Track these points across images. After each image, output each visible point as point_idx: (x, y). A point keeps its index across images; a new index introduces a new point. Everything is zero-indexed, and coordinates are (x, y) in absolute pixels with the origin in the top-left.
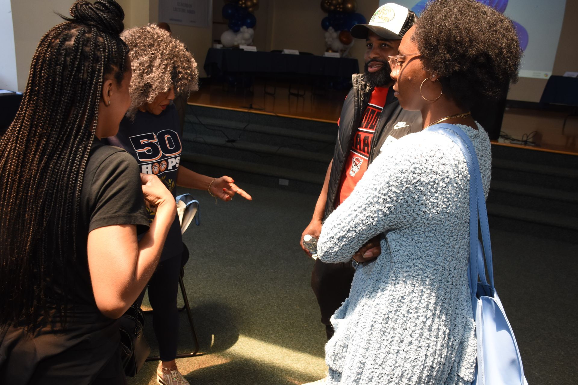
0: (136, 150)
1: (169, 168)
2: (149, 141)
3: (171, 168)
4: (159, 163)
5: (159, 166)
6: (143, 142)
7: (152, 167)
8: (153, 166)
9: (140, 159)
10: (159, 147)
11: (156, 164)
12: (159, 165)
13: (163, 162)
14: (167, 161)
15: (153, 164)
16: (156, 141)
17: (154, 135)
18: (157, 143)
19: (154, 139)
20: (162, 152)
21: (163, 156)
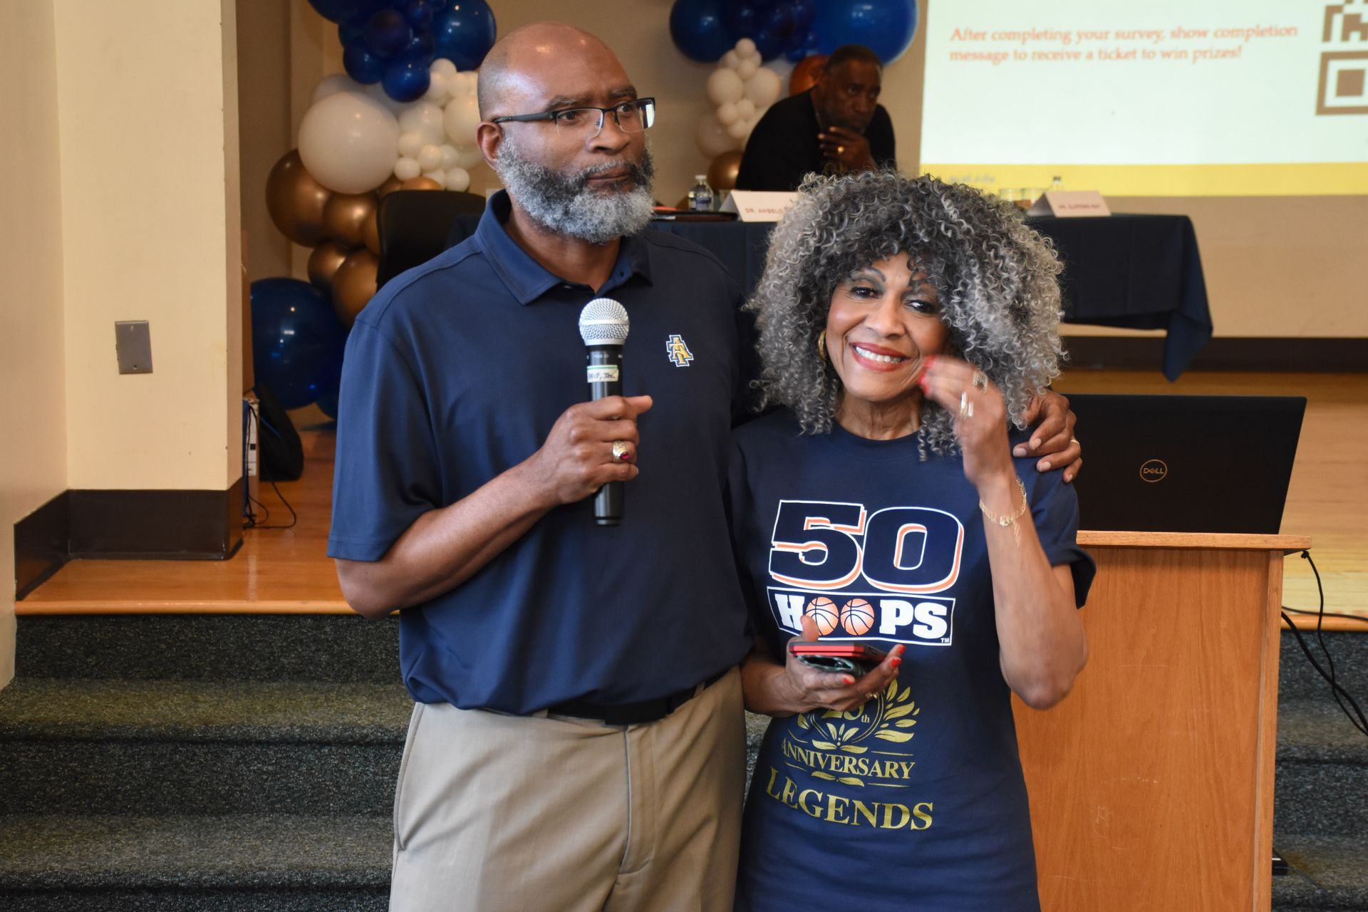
0: (774, 543)
1: (882, 630)
2: (832, 527)
3: (893, 632)
4: (839, 602)
5: (840, 614)
6: (810, 523)
7: (805, 606)
8: (810, 606)
9: (772, 573)
10: (861, 553)
11: (821, 601)
12: (840, 608)
13: (856, 602)
14: (875, 603)
15: (809, 598)
16: (860, 531)
17: (863, 511)
18: (860, 539)
19: (856, 525)
20: (861, 570)
21: (860, 585)
